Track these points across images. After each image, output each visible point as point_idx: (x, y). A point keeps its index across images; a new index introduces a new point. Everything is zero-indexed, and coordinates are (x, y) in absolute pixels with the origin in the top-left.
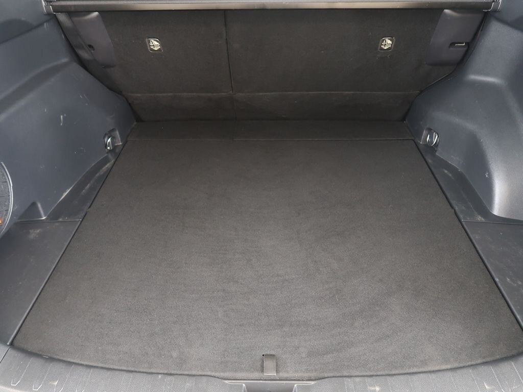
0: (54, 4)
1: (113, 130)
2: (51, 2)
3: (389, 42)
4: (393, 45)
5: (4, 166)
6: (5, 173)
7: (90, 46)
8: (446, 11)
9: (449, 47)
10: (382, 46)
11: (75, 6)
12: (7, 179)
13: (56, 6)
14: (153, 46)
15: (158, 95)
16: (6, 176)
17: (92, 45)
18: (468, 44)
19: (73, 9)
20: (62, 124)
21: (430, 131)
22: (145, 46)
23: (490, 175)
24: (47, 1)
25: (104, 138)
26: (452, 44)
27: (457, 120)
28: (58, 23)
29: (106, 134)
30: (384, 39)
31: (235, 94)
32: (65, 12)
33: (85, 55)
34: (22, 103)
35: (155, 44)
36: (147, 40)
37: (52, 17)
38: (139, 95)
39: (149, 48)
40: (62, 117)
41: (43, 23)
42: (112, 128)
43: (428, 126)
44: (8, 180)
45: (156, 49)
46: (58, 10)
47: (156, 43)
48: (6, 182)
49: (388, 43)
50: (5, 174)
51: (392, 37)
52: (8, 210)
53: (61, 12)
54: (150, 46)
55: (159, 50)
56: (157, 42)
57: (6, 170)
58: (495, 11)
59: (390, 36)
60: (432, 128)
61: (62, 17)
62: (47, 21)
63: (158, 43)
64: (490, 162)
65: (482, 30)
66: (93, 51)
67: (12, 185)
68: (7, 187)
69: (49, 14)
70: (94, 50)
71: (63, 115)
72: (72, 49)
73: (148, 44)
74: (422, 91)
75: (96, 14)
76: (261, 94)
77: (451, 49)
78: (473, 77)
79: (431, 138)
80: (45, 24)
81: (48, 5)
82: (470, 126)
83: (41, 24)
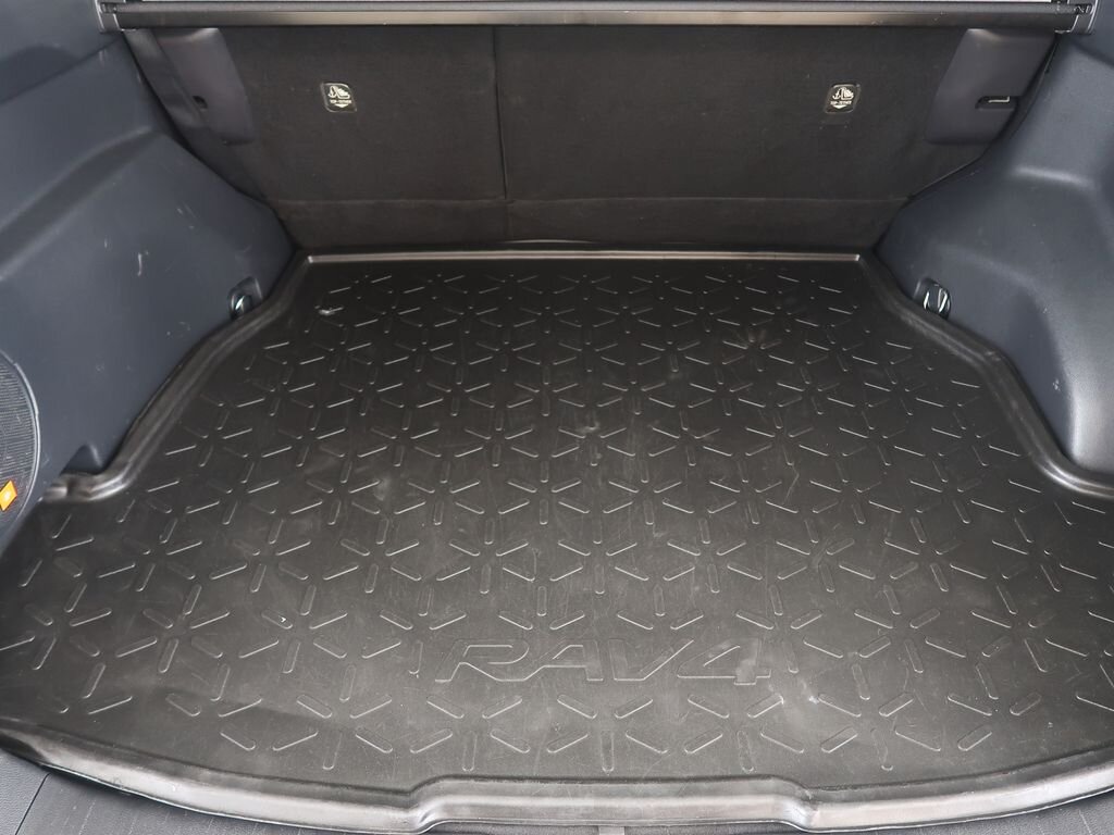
0: (122, 9)
1: (249, 280)
2: (114, 4)
3: (848, 94)
4: (855, 102)
5: (21, 371)
6: (23, 388)
7: (199, 100)
8: (976, 32)
9: (977, 107)
10: (832, 103)
11: (167, 14)
12: (28, 400)
13: (124, 13)
14: (337, 98)
15: (344, 202)
16: (25, 393)
17: (203, 97)
18: (1016, 100)
19: (163, 22)
20: (140, 273)
21: (930, 284)
22: (318, 100)
23: (1063, 385)
24: (106, 4)
25: (230, 298)
26: (983, 101)
27: (991, 265)
28: (129, 48)
29: (233, 291)
30: (837, 89)
31: (512, 202)
32: (146, 27)
33: (186, 117)
34: (55, 231)
35: (340, 96)
36: (322, 86)
37: (116, 38)
38: (302, 203)
39: (326, 104)
40: (140, 257)
41: (98, 51)
42: (245, 276)
43: (926, 275)
44: (29, 403)
45: (342, 106)
46: (129, 22)
47: (342, 93)
48: (26, 406)
49: (844, 96)
50: (24, 390)
51: (855, 85)
52: (30, 468)
53: (137, 28)
54: (329, 98)
55: (348, 108)
56: (346, 90)
57: (26, 380)
58: (1081, 33)
59: (851, 82)
60: (935, 279)
61: (137, 38)
62: (105, 47)
63: (346, 94)
64: (1064, 359)
65: (1048, 71)
66: (203, 110)
67: (37, 412)
68: (27, 418)
69: (110, 32)
70: (206, 106)
71: (142, 253)
72: (158, 105)
73: (324, 93)
74: (912, 198)
75: (210, 31)
76: (567, 201)
77: (981, 110)
78: (1026, 171)
79: (933, 299)
80: (101, 53)
81: (107, 12)
82: (1020, 278)
83: (94, 54)
